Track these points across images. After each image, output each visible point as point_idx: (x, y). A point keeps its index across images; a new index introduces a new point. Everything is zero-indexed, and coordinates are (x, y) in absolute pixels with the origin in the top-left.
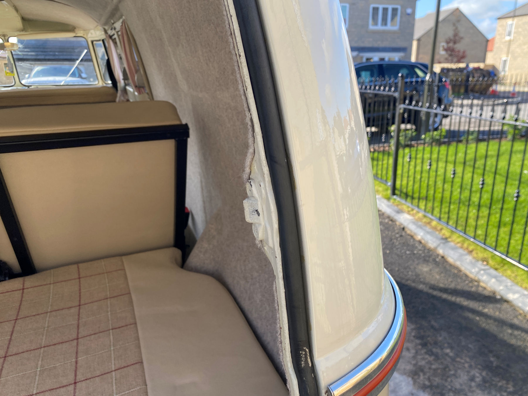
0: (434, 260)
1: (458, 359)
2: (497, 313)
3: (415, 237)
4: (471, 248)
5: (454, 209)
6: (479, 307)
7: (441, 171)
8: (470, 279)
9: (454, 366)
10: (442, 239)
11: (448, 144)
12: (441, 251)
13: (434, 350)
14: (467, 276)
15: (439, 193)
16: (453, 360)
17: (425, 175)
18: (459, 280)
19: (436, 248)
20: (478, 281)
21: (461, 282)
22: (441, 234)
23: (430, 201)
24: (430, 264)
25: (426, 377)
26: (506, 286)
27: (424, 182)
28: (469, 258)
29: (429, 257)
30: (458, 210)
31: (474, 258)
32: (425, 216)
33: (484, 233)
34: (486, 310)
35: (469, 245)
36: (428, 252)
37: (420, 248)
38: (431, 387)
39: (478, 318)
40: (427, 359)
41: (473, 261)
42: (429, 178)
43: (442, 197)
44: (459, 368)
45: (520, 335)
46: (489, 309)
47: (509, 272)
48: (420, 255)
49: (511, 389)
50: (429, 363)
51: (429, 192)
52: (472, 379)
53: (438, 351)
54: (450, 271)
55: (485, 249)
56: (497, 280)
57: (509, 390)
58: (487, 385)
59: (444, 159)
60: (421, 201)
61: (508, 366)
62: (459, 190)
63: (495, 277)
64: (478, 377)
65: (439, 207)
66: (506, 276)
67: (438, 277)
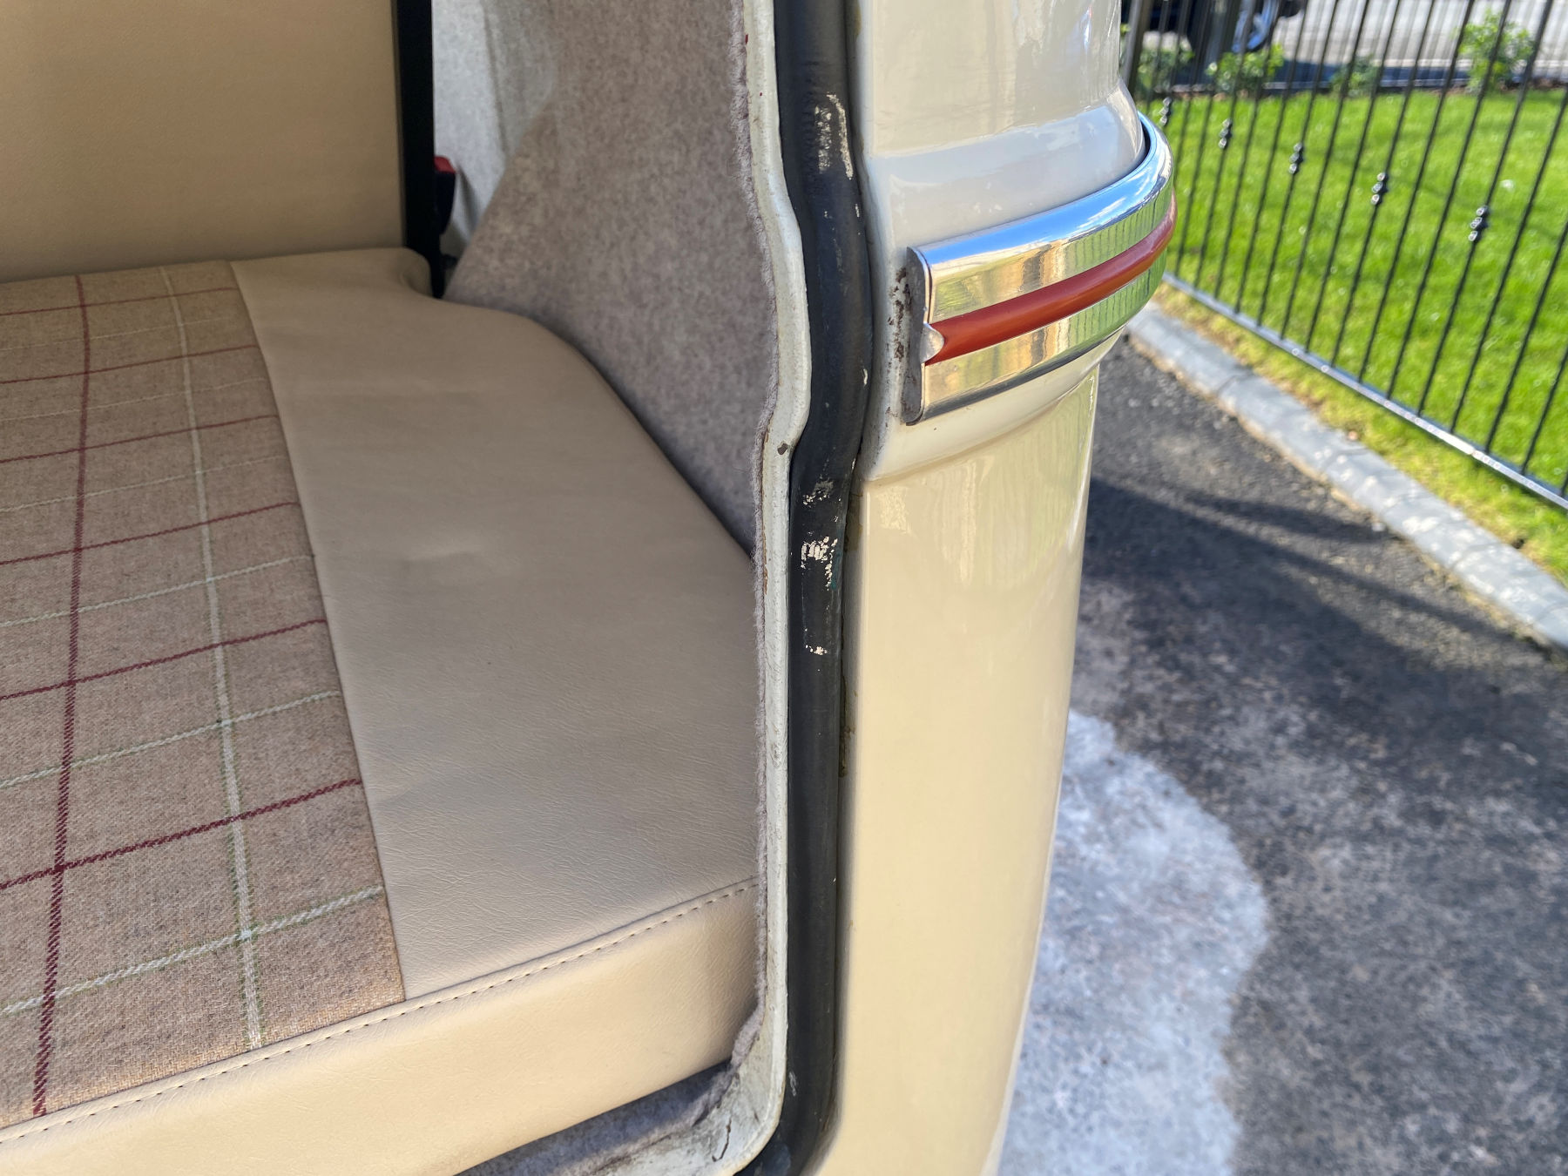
0: (1209, 426)
1: (1247, 681)
2: (1369, 569)
3: (1159, 363)
4: (1318, 394)
5: (1282, 284)
6: (1320, 552)
7: (1254, 175)
8: (1304, 481)
9: (1234, 696)
10: (1238, 367)
11: (1286, 96)
12: (1229, 403)
13: (1184, 657)
14: (1296, 472)
15: (1243, 236)
16: (1234, 681)
17: (1206, 183)
18: (1274, 482)
19: (1216, 394)
20: (1327, 486)
21: (1278, 486)
22: (1237, 354)
23: (1213, 258)
24: (1194, 436)
25: (1155, 721)
26: (1405, 498)
27: (1201, 207)
28: (1309, 422)
29: (1195, 417)
30: (1296, 283)
31: (1324, 421)
32: (1194, 302)
33: (1362, 354)
34: (1339, 561)
35: (1314, 385)
36: (1191, 404)
37: (1168, 391)
38: (1164, 746)
39: (1313, 580)
40: (1159, 678)
41: (1322, 429)
42: (1216, 192)
43: (1251, 249)
44: (1247, 703)
45: (1423, 624)
46: (1346, 559)
47: (1417, 462)
48: (1169, 411)
49: (1380, 753)
50: (1167, 688)
51: (1213, 235)
52: (1280, 729)
53: (1196, 659)
54: (1251, 456)
55: (1359, 396)
56: (1381, 482)
57: (1373, 756)
58: (1318, 743)
59: (1270, 140)
60: (1186, 258)
61: (1380, 698)
62: (1303, 230)
63: (1378, 473)
64: (1296, 725)
65: (1239, 278)
66: (1408, 471)
67: (1213, 471)
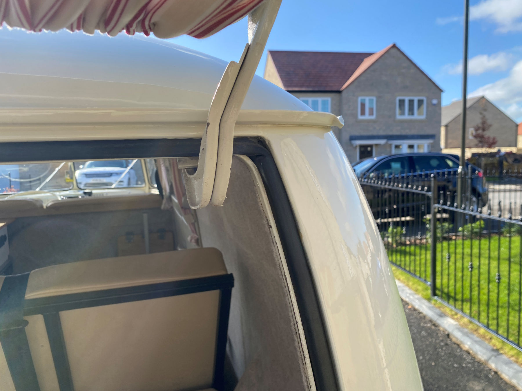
0: (486, 376)
3: (462, 346)
5: (503, 314)
7: (484, 269)
10: (493, 350)
11: (489, 236)
12: (493, 365)
15: (484, 294)
17: (467, 273)
19: (487, 361)
22: (491, 344)
23: (474, 303)
24: (482, 381)
27: (466, 280)
29: (481, 372)
30: (508, 315)
32: (471, 322)
36: (478, 366)
37: (468, 360)
43: (489, 299)
48: (470, 369)
51: (473, 293)
59: (487, 255)
60: (465, 303)
62: (506, 292)
65: (486, 311)
